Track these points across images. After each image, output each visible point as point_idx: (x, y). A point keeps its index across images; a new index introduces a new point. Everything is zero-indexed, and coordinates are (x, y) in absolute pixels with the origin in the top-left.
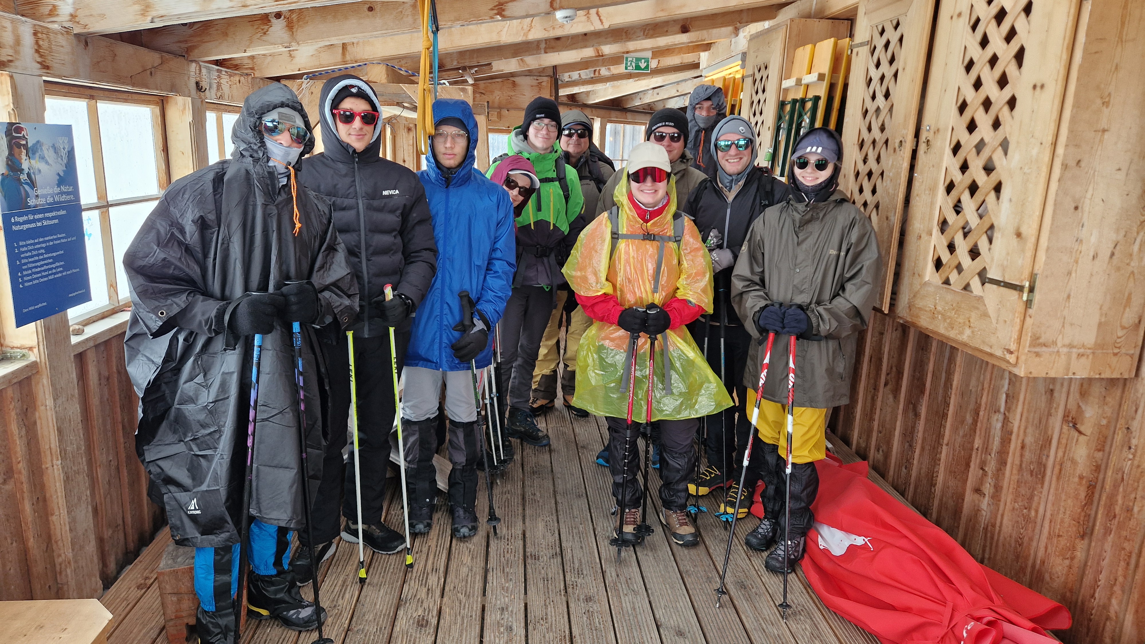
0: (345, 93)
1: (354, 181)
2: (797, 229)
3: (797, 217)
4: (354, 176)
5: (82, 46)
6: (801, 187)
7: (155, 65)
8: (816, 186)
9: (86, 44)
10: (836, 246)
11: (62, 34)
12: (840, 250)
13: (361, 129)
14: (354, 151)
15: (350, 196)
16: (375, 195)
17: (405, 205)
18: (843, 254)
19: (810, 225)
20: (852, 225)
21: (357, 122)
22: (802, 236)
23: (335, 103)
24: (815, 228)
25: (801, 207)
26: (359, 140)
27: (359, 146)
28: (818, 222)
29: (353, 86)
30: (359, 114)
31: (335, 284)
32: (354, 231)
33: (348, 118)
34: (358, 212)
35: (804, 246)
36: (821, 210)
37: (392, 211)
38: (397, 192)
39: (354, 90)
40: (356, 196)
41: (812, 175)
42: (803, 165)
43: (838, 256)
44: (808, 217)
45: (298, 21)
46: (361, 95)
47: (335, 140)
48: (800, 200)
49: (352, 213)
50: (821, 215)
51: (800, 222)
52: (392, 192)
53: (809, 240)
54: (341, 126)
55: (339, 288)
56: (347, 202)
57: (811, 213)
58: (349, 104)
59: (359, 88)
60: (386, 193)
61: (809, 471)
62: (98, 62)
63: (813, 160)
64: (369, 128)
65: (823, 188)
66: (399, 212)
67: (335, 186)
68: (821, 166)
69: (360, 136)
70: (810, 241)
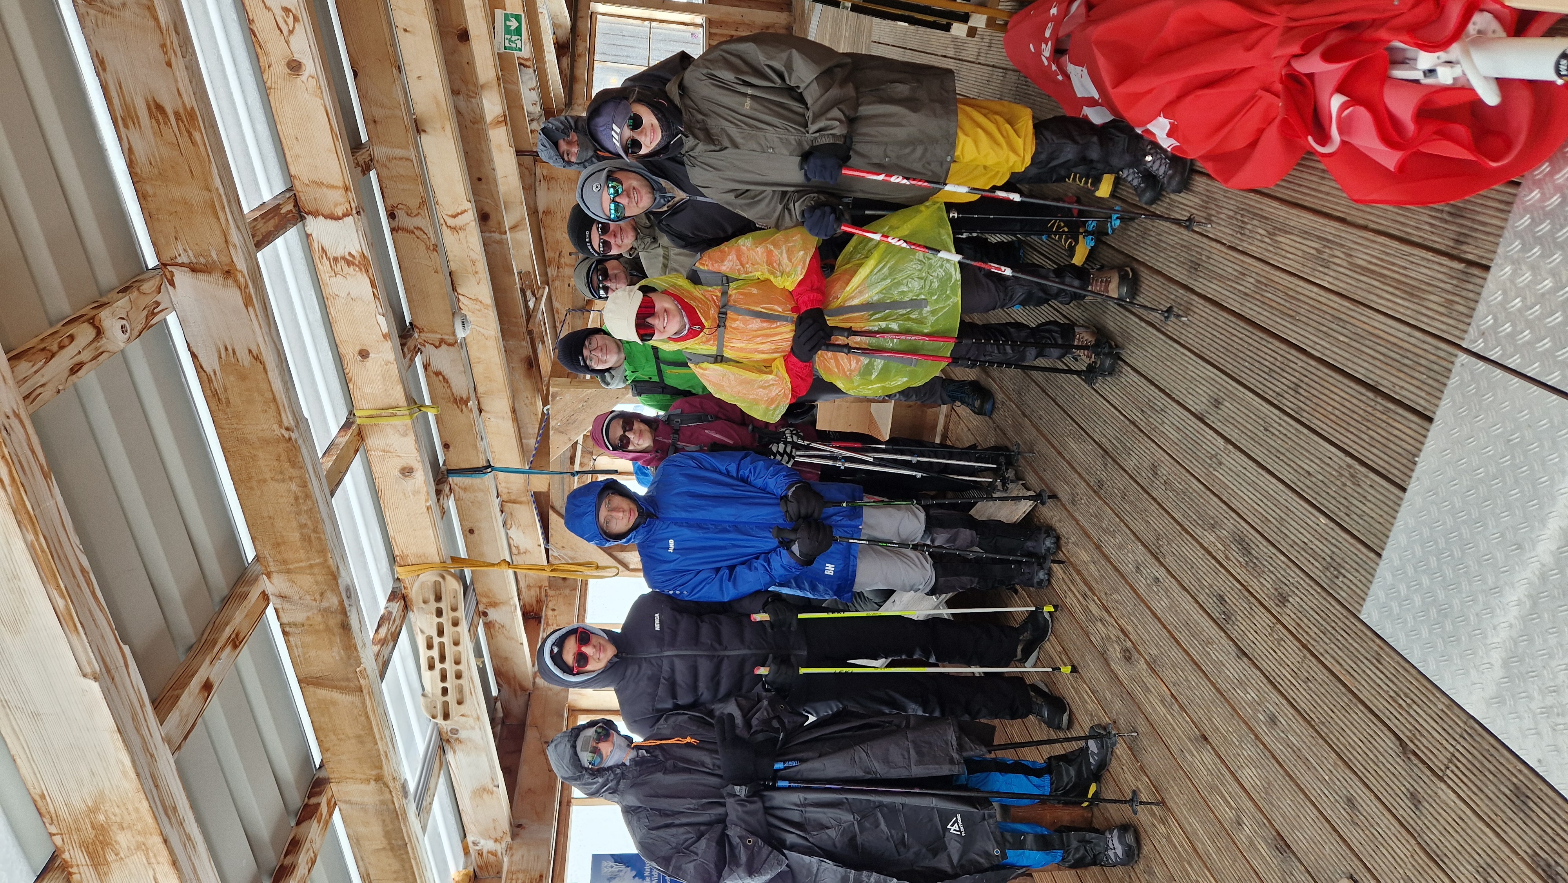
0: (557, 659)
1: (645, 658)
2: (718, 148)
3: (701, 147)
4: (641, 658)
5: (522, 832)
6: (663, 144)
7: (538, 736)
8: (662, 126)
9: (520, 826)
10: (741, 99)
11: (512, 855)
12: (745, 95)
13: (594, 647)
14: (615, 656)
15: (660, 662)
16: (659, 638)
17: (672, 609)
18: (750, 91)
19: (713, 131)
20: (712, 77)
21: (588, 650)
22: (726, 143)
23: (567, 670)
24: (716, 124)
25: (689, 142)
26: (605, 650)
27: (610, 652)
28: (709, 121)
29: (552, 651)
30: (579, 648)
31: (744, 716)
32: (696, 662)
33: (582, 658)
34: (676, 656)
35: (739, 140)
36: (693, 116)
37: (677, 622)
38: (657, 615)
39: (556, 650)
40: (660, 658)
41: (648, 134)
42: (635, 144)
43: (753, 97)
44: (701, 134)
45: (488, 597)
46: (560, 643)
47: (603, 675)
48: (680, 143)
49: (678, 663)
50: (700, 117)
51: (709, 143)
52: (657, 621)
53: (730, 132)
54: (589, 667)
55: (750, 711)
56: (666, 667)
57: (697, 131)
58: (569, 657)
59: (553, 644)
60: (657, 627)
61: (1048, 134)
62: (536, 813)
63: (628, 133)
64: (594, 640)
65: (664, 115)
66: (679, 617)
67: (649, 679)
68: (636, 123)
69: (600, 648)
70: (733, 131)
